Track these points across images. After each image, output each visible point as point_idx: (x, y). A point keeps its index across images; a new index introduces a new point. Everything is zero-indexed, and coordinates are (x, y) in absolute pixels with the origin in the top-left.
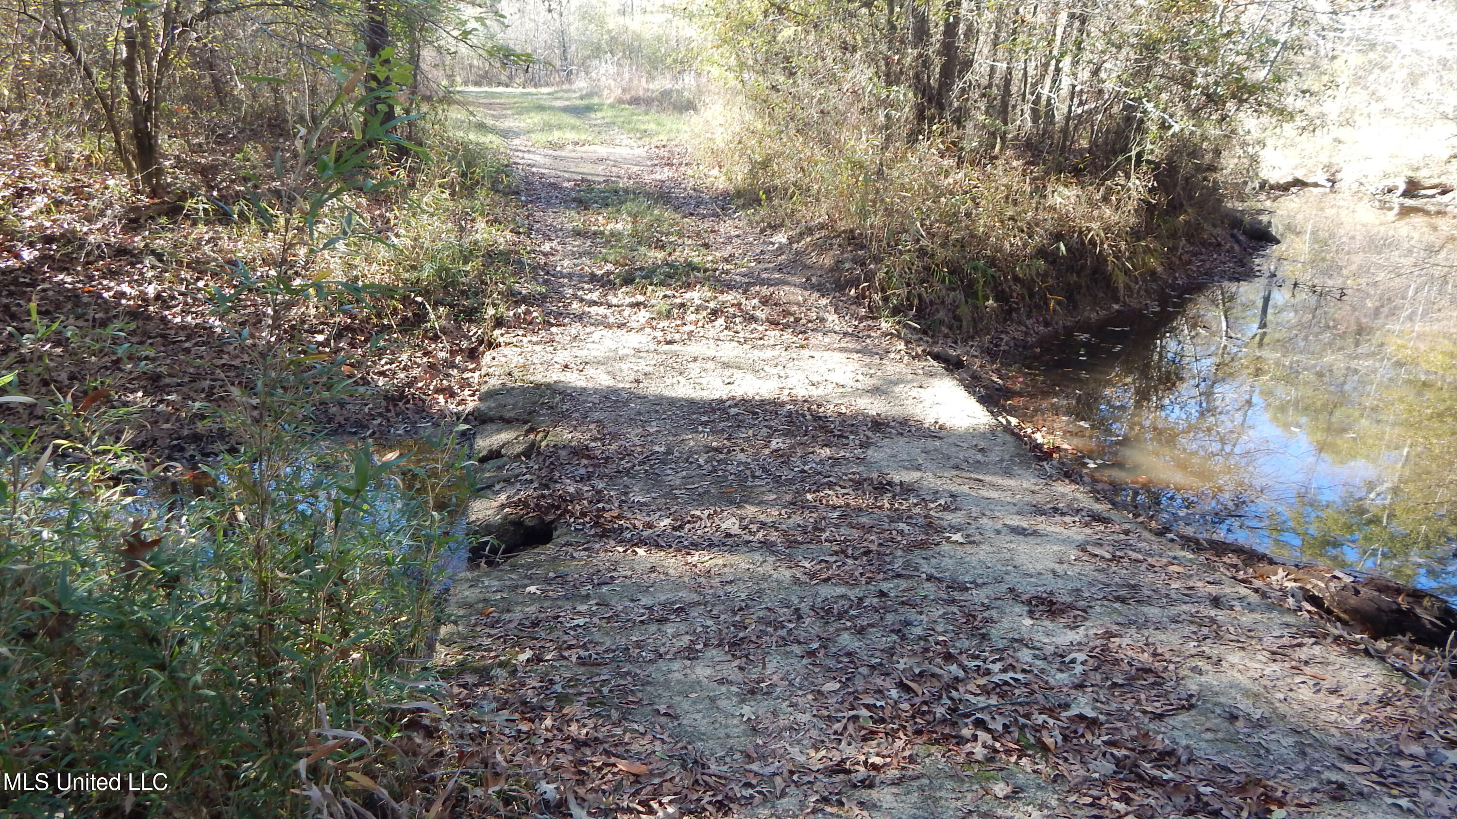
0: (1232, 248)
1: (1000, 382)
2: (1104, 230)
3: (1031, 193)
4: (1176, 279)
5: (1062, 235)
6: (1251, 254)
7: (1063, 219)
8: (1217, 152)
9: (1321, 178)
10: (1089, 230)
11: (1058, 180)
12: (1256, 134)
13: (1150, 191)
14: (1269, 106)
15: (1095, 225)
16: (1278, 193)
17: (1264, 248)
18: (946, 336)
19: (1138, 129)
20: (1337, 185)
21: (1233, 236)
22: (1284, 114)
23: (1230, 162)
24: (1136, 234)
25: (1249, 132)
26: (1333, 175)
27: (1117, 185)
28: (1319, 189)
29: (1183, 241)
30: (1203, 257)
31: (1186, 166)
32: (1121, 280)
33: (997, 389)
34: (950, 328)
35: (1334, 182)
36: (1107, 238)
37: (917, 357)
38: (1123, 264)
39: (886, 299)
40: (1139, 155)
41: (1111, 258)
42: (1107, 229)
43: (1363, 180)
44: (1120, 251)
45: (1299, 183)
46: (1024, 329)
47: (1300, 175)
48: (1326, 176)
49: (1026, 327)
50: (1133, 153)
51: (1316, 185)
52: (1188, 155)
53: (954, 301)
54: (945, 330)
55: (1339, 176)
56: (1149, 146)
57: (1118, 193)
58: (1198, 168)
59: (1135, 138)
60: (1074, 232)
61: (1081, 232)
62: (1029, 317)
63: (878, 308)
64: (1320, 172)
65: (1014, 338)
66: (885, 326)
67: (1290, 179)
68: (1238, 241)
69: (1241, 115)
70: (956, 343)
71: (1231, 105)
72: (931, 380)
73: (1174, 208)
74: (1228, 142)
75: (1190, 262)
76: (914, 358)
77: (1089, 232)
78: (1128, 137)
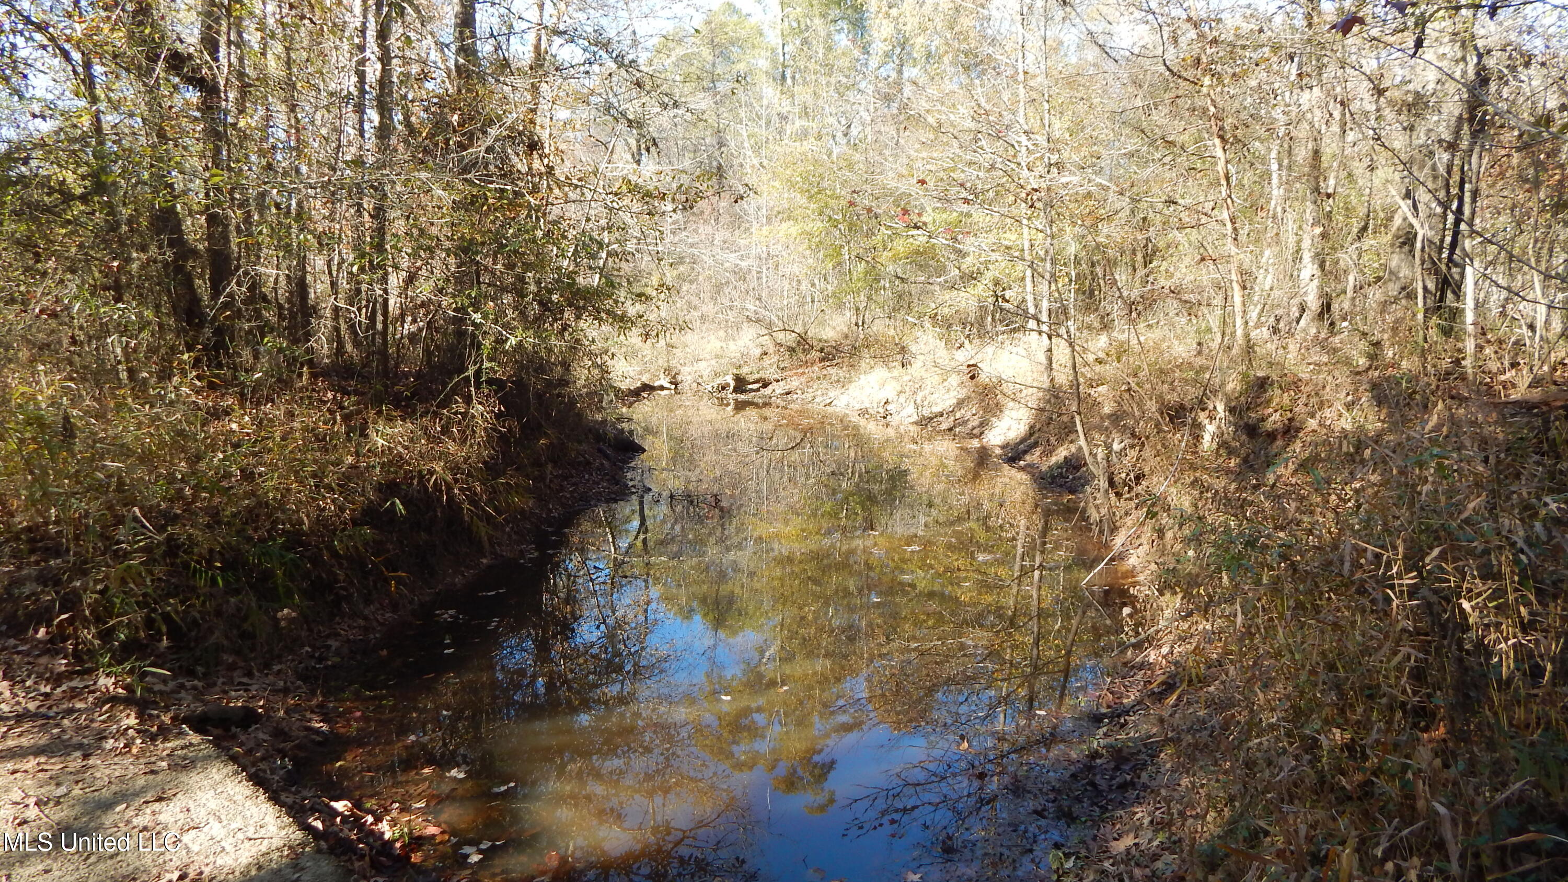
0: (602, 464)
1: (324, 727)
2: (451, 469)
3: (348, 434)
4: (550, 511)
5: (397, 485)
6: (622, 469)
7: (394, 462)
8: (566, 366)
9: (664, 381)
10: (431, 472)
11: (379, 413)
12: (600, 344)
13: (498, 416)
14: (608, 312)
15: (438, 467)
16: (632, 399)
17: (632, 458)
18: (232, 667)
19: (472, 344)
20: (680, 387)
21: (600, 450)
22: (623, 322)
23: (582, 374)
24: (491, 469)
25: (593, 341)
26: (674, 377)
27: (456, 413)
28: (666, 392)
29: (550, 467)
30: (574, 480)
31: (535, 384)
32: (483, 530)
33: (320, 744)
34: (238, 652)
35: (676, 385)
36: (456, 481)
37: (164, 733)
38: (485, 511)
39: (106, 635)
40: (478, 373)
41: (466, 505)
42: (455, 469)
43: (700, 380)
44: (476, 494)
45: (647, 388)
46: (361, 622)
47: (645, 379)
48: (668, 379)
49: (366, 618)
50: (471, 372)
51: (662, 388)
52: (535, 371)
53: (239, 610)
54: (229, 659)
55: (679, 378)
56: (486, 364)
57: (459, 423)
58: (549, 384)
59: (470, 355)
60: (412, 478)
61: (421, 476)
62: (368, 601)
63: (92, 653)
64: (662, 376)
65: (349, 641)
66: (105, 682)
67: (639, 384)
68: (606, 456)
69: (582, 324)
70: (250, 674)
71: (568, 314)
72: (183, 777)
73: (531, 430)
74: (575, 354)
75: (562, 488)
76: (153, 738)
77: (432, 475)
78: (462, 356)
